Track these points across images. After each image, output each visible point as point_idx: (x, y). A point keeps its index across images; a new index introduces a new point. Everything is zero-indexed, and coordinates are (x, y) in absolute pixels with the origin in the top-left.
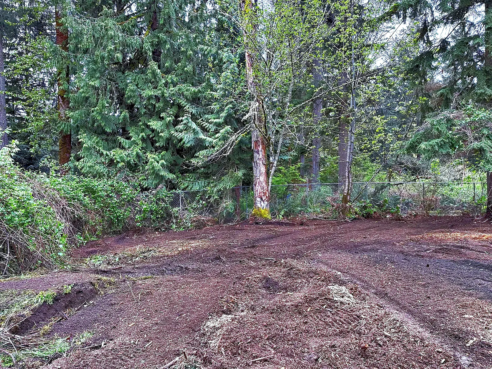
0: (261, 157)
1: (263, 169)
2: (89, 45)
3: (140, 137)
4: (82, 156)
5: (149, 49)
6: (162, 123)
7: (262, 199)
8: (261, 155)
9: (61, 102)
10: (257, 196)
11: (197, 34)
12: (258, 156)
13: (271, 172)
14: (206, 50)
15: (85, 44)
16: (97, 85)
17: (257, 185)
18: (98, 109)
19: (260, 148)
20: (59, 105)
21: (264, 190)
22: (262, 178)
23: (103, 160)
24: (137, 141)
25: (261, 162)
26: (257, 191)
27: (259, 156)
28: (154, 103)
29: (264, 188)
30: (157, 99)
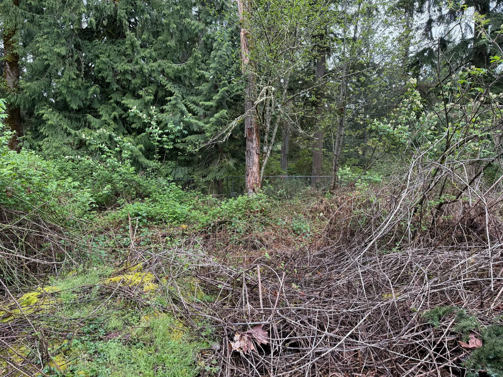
0: (254, 146)
1: (256, 159)
2: (56, 4)
3: (112, 116)
4: (47, 135)
5: (125, 16)
6: (139, 101)
7: (254, 190)
8: (255, 144)
9: (8, 69)
10: (249, 187)
11: (181, 6)
12: (251, 144)
13: (264, 162)
14: (194, 25)
15: (51, 2)
16: (64, 53)
17: (250, 175)
18: (64, 80)
19: (254, 136)
20: (6, 73)
21: (257, 181)
22: (255, 169)
23: (71, 141)
24: (109, 121)
25: (254, 152)
26: (249, 181)
27: (253, 145)
28: (130, 78)
29: (256, 179)
30: (133, 74)
